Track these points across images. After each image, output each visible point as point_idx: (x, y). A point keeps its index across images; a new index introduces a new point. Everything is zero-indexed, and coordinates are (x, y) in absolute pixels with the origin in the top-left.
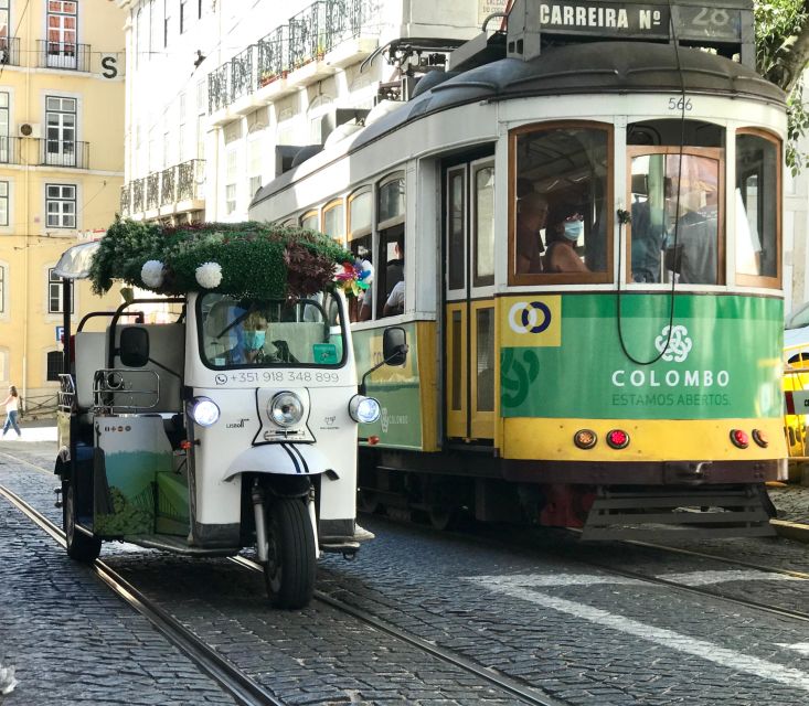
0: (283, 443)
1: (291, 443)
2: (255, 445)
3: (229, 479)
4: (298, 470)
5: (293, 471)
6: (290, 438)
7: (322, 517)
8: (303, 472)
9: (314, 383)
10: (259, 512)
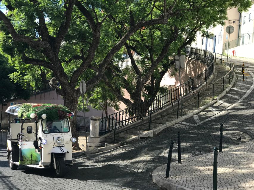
0: (59, 147)
1: (60, 147)
2: (53, 147)
3: (49, 154)
4: (62, 152)
5: (61, 152)
6: (60, 146)
7: (66, 160)
8: (63, 152)
9: (64, 135)
10: (54, 159)
